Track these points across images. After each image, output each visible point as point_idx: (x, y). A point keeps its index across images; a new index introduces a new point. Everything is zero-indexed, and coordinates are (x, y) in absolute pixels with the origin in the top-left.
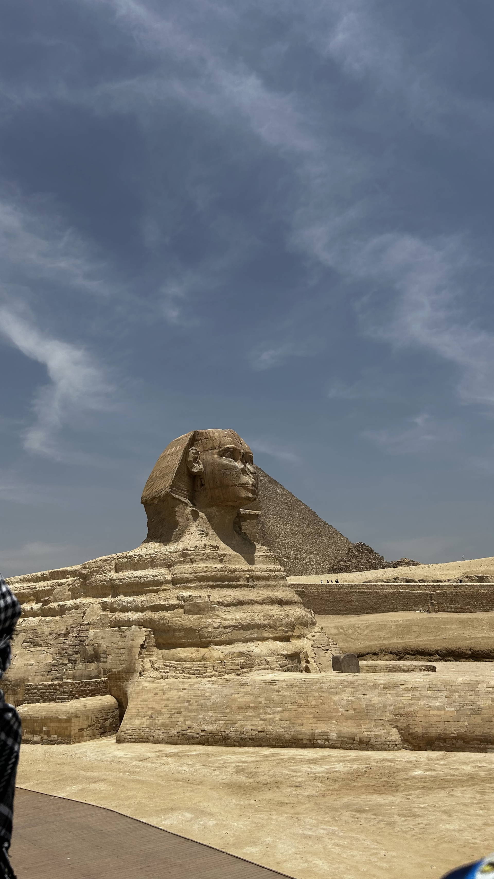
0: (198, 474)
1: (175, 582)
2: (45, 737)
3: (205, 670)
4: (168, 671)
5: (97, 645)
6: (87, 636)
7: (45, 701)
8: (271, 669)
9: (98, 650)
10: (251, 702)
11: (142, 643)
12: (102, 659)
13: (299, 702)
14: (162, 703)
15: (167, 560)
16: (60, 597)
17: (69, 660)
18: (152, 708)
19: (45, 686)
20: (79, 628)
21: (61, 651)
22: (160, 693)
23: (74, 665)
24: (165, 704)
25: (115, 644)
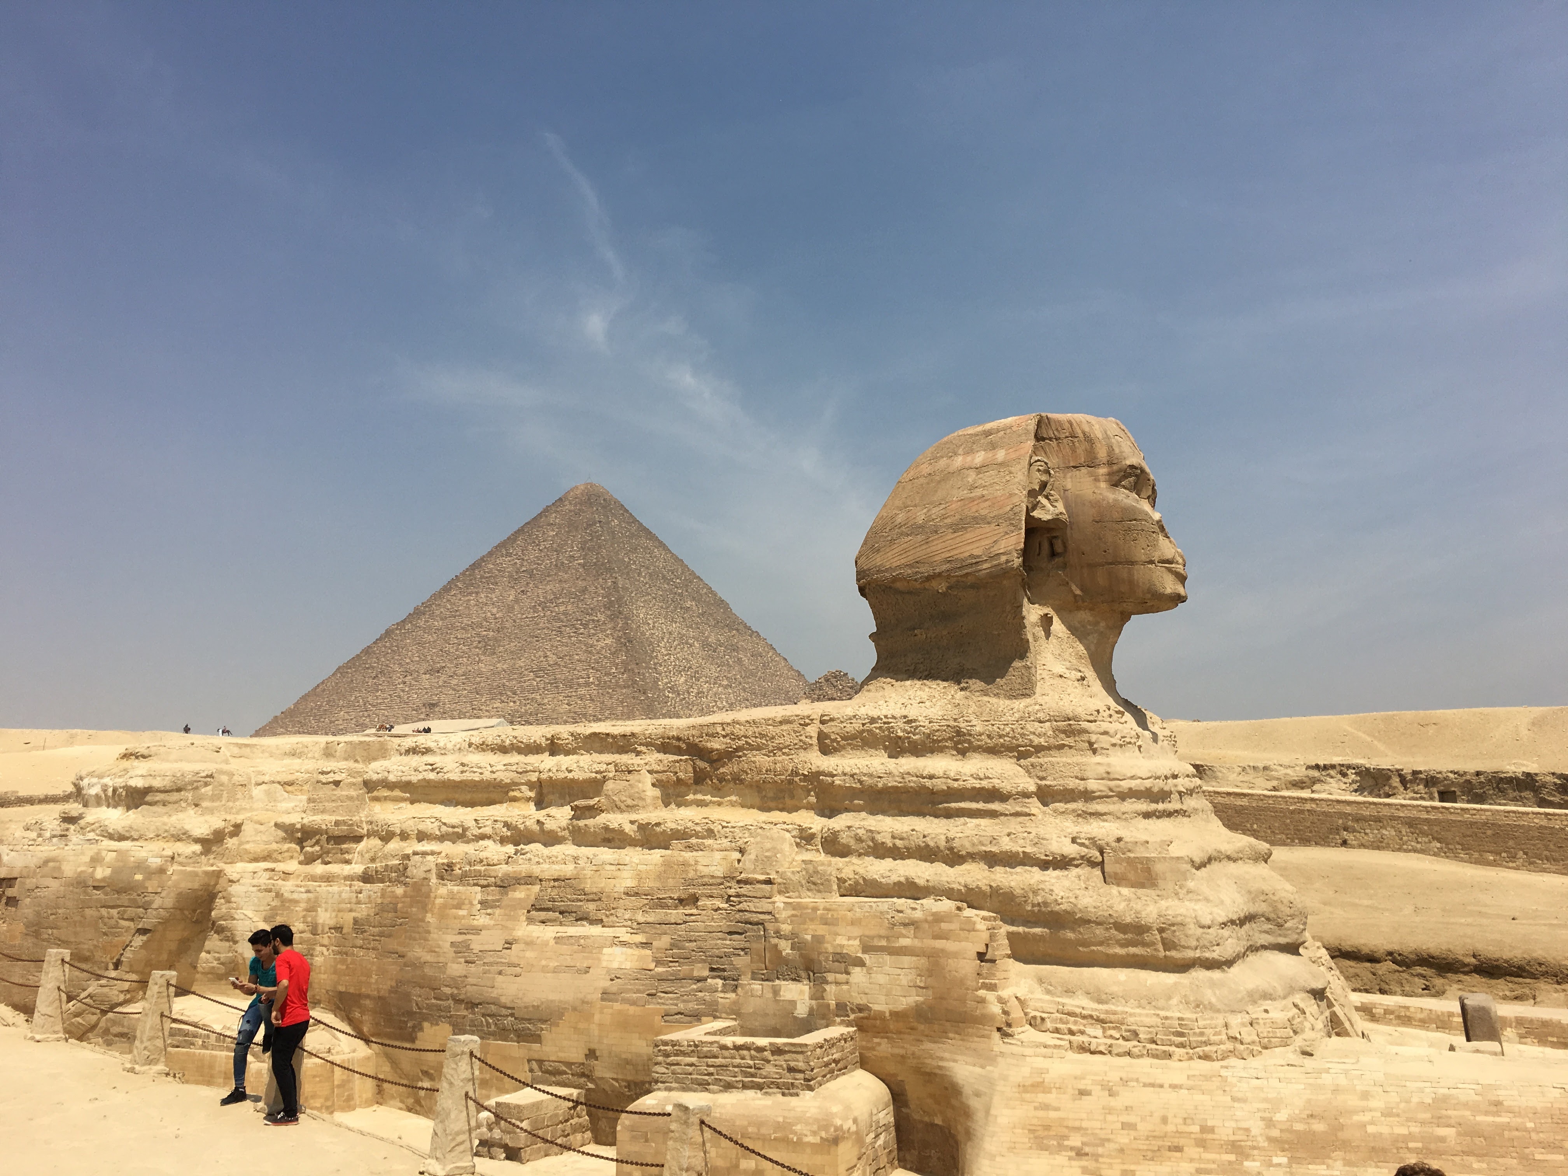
0: (1052, 526)
1: (1046, 796)
3: (1202, 1034)
4: (1082, 1028)
5: (809, 937)
6: (770, 913)
7: (728, 1087)
9: (816, 953)
11: (982, 949)
12: (830, 977)
14: (1110, 1118)
15: (1014, 738)
16: (629, 802)
17: (712, 970)
19: (724, 1047)
20: (730, 888)
21: (680, 944)
22: (1096, 1090)
23: (736, 983)
24: (1122, 1123)
25: (875, 940)
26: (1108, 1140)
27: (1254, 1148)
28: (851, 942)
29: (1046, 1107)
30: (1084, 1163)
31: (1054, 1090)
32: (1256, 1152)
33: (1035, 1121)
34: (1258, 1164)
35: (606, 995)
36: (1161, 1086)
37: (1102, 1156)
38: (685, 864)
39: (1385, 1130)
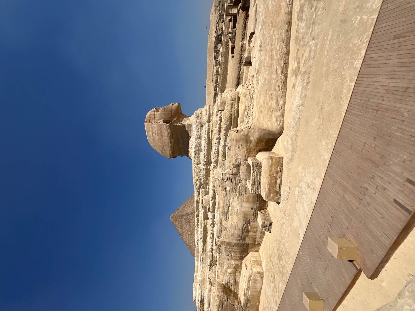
1: (209, 121)
2: (279, 174)
3: (251, 93)
4: (249, 114)
5: (233, 166)
6: (228, 174)
9: (235, 165)
10: (269, 54)
11: (235, 132)
14: (266, 106)
15: (199, 127)
16: (208, 201)
17: (238, 185)
19: (253, 179)
20: (223, 181)
21: (233, 191)
23: (240, 180)
37: (272, 108)
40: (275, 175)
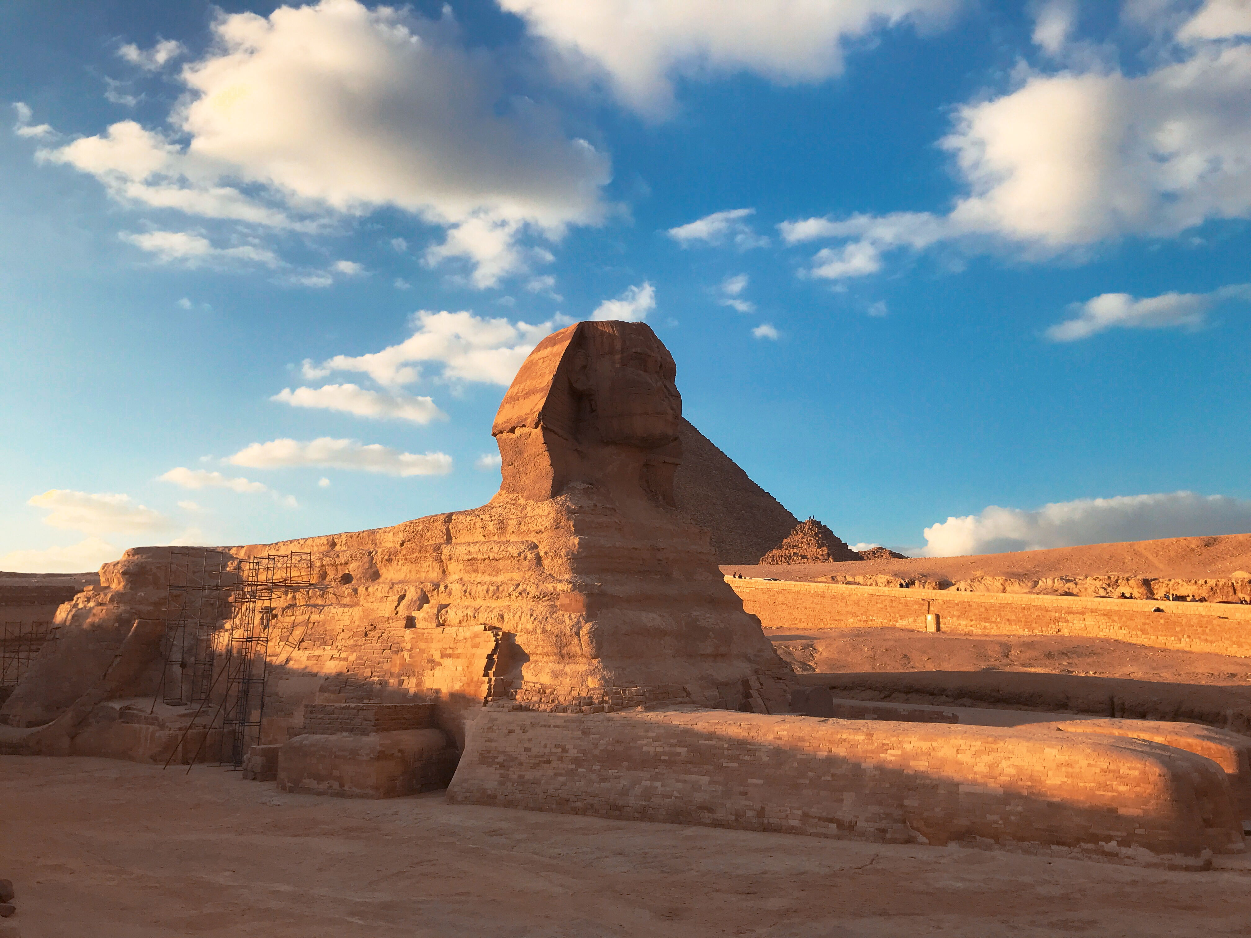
2: (336, 785)
5: (418, 650)
7: (336, 731)
8: (694, 703)
10: (664, 753)
11: (490, 652)
12: (425, 673)
13: (741, 757)
14: (520, 745)
18: (504, 752)
19: (336, 709)
20: (389, 623)
21: (361, 657)
22: (518, 730)
23: (381, 679)
24: (525, 748)
25: (448, 650)
26: (517, 758)
27: (585, 760)
28: (436, 652)
29: (490, 740)
30: (502, 772)
31: (497, 731)
32: (585, 763)
33: (484, 749)
34: (584, 770)
35: (322, 689)
36: (549, 726)
37: (511, 767)
38: (372, 610)
39: (651, 749)
40: (336, 773)
